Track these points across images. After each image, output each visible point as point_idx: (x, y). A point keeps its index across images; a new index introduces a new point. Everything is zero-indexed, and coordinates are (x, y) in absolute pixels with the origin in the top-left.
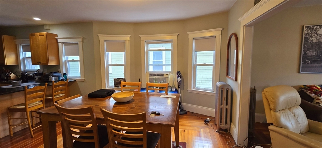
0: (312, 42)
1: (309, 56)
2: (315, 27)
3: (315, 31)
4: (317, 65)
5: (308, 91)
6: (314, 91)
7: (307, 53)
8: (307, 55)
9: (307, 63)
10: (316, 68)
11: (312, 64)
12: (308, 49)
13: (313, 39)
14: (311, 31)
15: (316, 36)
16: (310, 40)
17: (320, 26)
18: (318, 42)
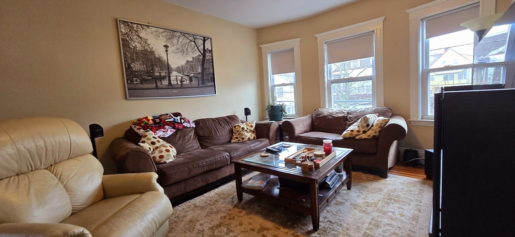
0: (136, 50)
1: (135, 71)
2: (135, 26)
3: (136, 31)
4: (150, 86)
6: (143, 125)
7: (132, 65)
8: (132, 69)
9: (135, 83)
10: (149, 90)
11: (142, 84)
12: (133, 61)
13: (136, 44)
14: (130, 30)
15: (139, 39)
16: (132, 45)
17: (141, 25)
18: (144, 50)
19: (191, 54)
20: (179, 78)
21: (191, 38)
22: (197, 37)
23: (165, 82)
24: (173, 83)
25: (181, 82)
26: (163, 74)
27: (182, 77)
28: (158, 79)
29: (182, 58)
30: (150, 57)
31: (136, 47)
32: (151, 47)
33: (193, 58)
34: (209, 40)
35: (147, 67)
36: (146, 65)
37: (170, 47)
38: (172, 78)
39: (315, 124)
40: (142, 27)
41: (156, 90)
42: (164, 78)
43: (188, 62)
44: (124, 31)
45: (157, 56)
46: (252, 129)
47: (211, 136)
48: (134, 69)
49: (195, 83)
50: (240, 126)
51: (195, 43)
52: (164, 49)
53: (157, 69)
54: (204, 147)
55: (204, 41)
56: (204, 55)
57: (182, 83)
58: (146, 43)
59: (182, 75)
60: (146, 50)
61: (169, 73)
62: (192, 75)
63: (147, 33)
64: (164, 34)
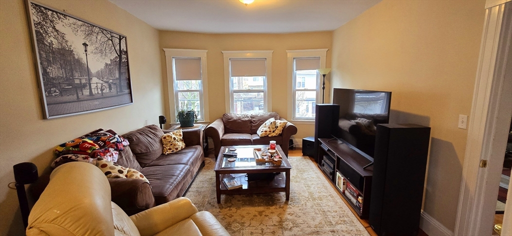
0: (52, 47)
1: (53, 79)
2: (50, 13)
3: (51, 21)
4: (71, 98)
5: (79, 155)
6: (89, 152)
7: (48, 70)
8: (49, 76)
9: (53, 94)
10: (71, 104)
11: (62, 96)
12: (49, 63)
13: (52, 39)
14: (44, 19)
15: (56, 33)
16: (47, 41)
17: (56, 12)
18: (62, 49)
19: (109, 55)
20: (99, 85)
21: (109, 36)
22: (114, 35)
23: (86, 92)
24: (94, 93)
25: (102, 90)
26: (84, 81)
27: (102, 84)
28: (79, 88)
29: (101, 60)
30: (69, 58)
31: (51, 44)
32: (69, 45)
33: (111, 60)
34: (124, 38)
35: (65, 72)
36: (65, 70)
37: (89, 46)
38: (93, 86)
39: (228, 127)
40: (58, 16)
41: (77, 103)
42: (84, 86)
43: (107, 65)
44: (36, 20)
45: (76, 57)
46: (181, 137)
47: (149, 151)
48: (51, 76)
49: (113, 90)
50: (171, 137)
51: (112, 42)
52: (83, 48)
53: (77, 75)
54: (143, 166)
55: (120, 40)
56: (120, 56)
57: (102, 92)
58: (63, 39)
59: (102, 82)
60: (63, 49)
61: (90, 80)
62: (111, 81)
63: (64, 24)
64: (82, 28)
